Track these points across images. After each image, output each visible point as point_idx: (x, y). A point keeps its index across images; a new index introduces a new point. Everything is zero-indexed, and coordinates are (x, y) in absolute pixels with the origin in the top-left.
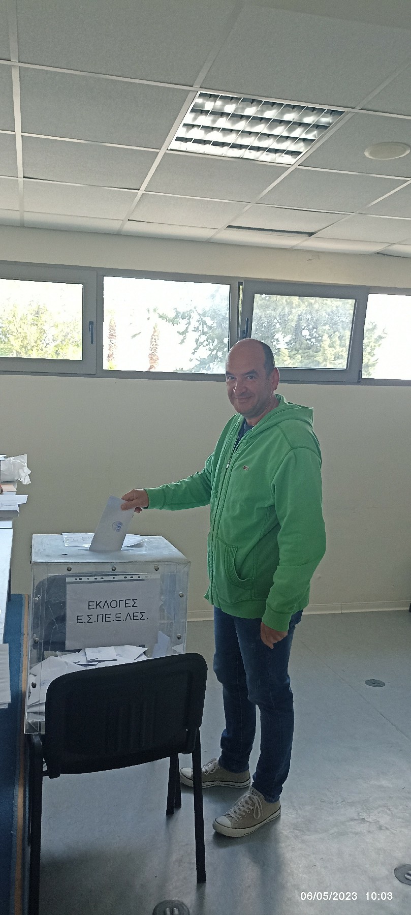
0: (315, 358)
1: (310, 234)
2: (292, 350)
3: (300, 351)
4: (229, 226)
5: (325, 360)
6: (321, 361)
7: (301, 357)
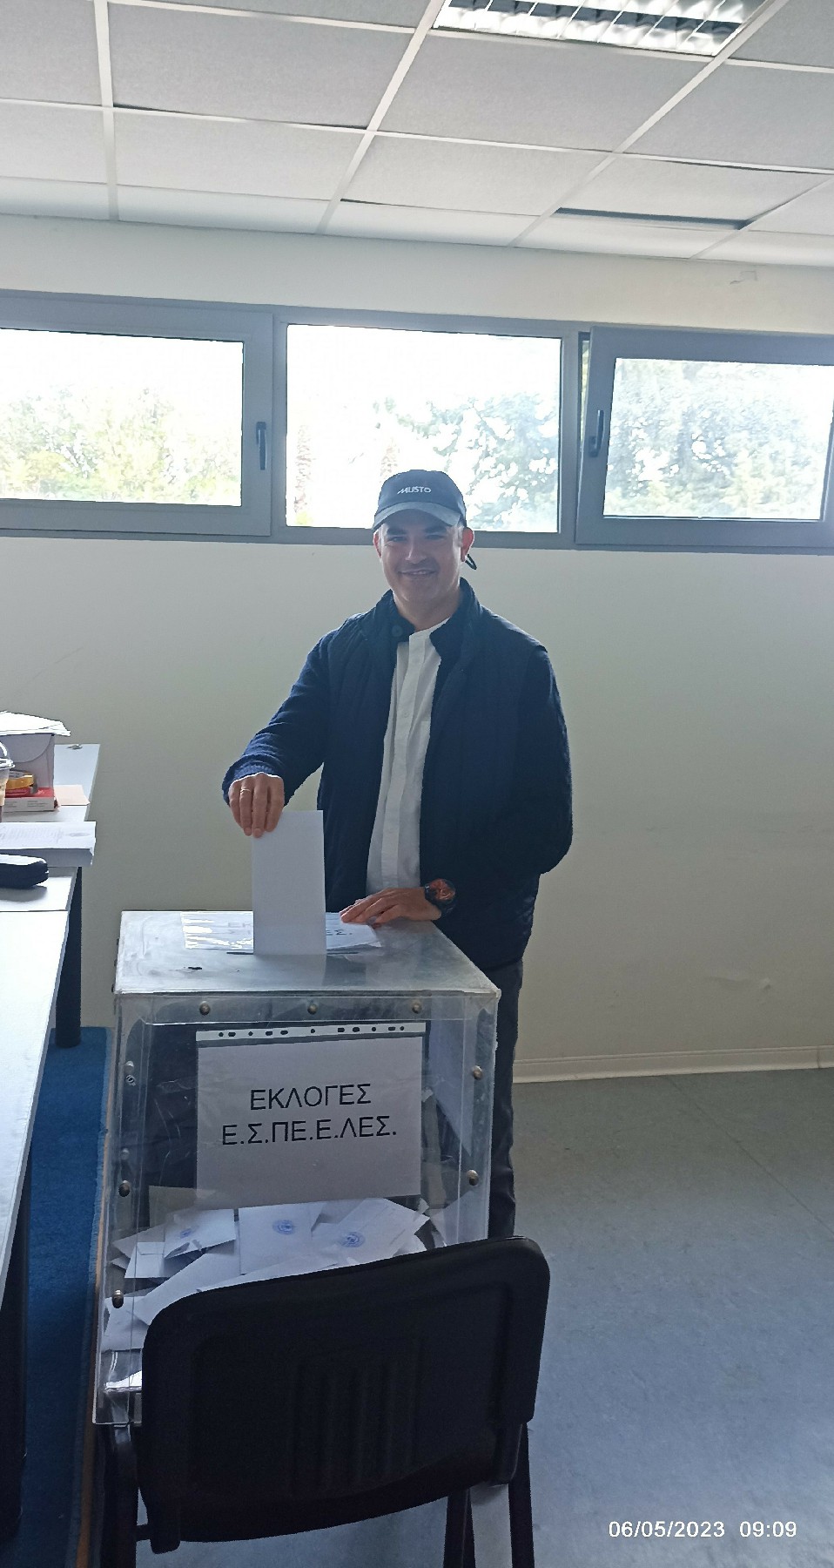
0: (722, 498)
1: (741, 224)
2: (672, 485)
3: (690, 486)
4: (561, 211)
5: (743, 502)
6: (734, 505)
7: (693, 498)
